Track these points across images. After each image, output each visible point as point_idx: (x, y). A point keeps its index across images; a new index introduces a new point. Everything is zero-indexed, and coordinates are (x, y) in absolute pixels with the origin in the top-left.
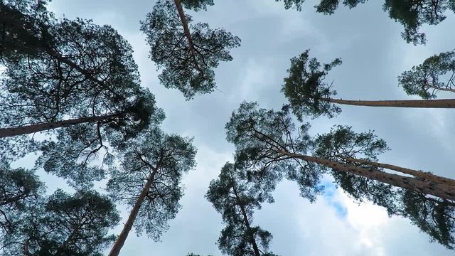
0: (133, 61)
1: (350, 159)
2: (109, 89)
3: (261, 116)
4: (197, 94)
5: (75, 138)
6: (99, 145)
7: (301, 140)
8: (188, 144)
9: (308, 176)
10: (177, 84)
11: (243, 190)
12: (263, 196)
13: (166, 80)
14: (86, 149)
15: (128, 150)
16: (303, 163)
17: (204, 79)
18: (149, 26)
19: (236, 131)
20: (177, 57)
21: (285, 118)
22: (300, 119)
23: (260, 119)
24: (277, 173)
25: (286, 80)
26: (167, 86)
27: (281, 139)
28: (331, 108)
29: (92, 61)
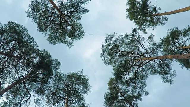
0: (30, 36)
1: (184, 47)
2: (22, 59)
3: (121, 40)
4: (74, 42)
5: (15, 95)
6: (29, 95)
7: (152, 47)
8: (81, 76)
9: (164, 68)
10: (60, 40)
11: (127, 92)
12: (141, 93)
13: (53, 40)
14: (23, 100)
15: (46, 93)
16: (158, 61)
17: (76, 30)
18: (31, 12)
19: (108, 56)
20: (54, 23)
21: (136, 37)
22: (145, 32)
23: (121, 43)
24: (144, 73)
25: (127, 10)
26: (54, 43)
27: (139, 50)
28: (162, 19)
29: (8, 46)
